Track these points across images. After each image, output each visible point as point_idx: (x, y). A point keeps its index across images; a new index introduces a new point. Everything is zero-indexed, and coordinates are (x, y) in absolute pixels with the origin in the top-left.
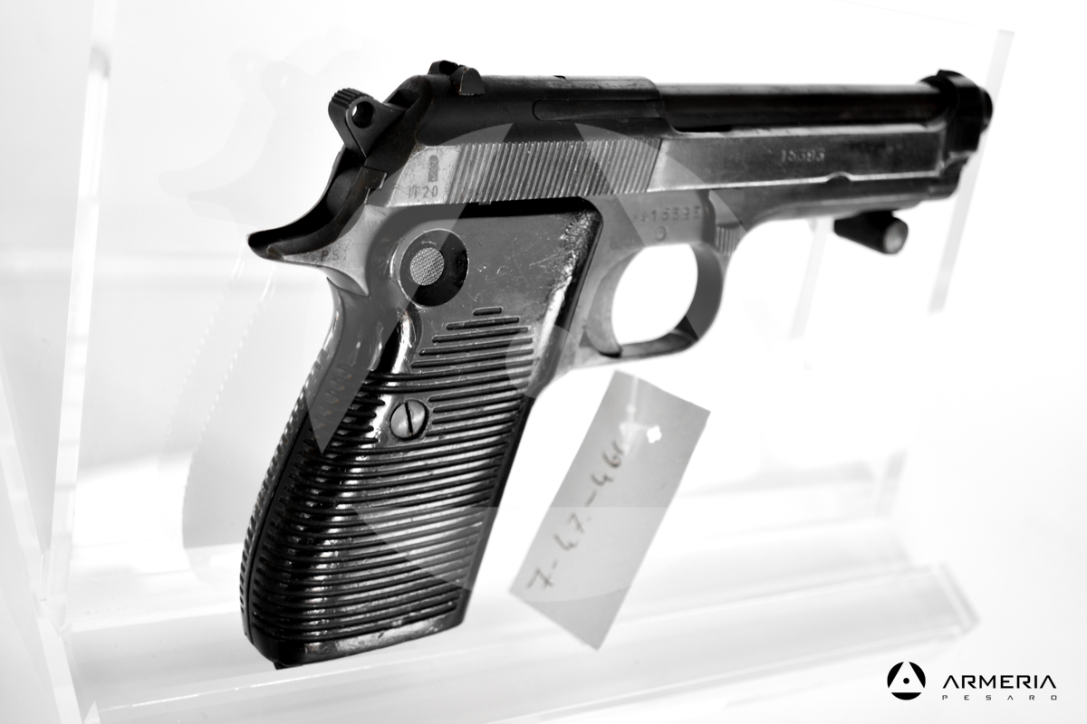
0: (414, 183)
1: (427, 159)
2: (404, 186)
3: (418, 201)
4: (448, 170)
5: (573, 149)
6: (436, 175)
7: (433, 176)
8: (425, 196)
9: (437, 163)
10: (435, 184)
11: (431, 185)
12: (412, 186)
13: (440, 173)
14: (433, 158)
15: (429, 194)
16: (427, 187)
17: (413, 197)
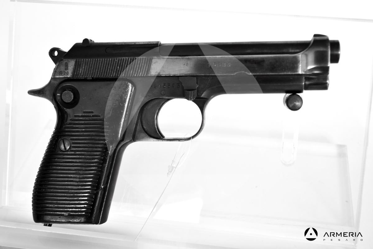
0: (61, 70)
1: (64, 63)
2: (57, 71)
3: (62, 76)
4: (72, 67)
5: (116, 61)
6: (68, 68)
7: (67, 68)
8: (64, 74)
9: (68, 64)
10: (67, 71)
11: (66, 71)
12: (60, 71)
13: (69, 67)
14: (66, 63)
15: (66, 74)
16: (65, 72)
17: (60, 75)
